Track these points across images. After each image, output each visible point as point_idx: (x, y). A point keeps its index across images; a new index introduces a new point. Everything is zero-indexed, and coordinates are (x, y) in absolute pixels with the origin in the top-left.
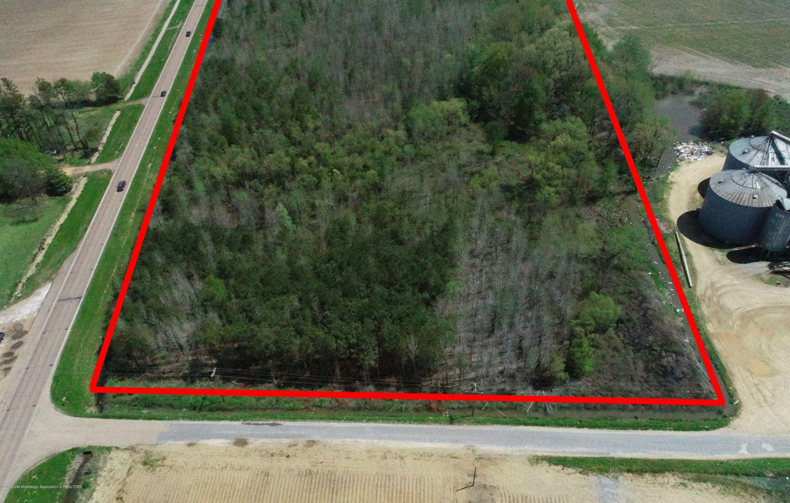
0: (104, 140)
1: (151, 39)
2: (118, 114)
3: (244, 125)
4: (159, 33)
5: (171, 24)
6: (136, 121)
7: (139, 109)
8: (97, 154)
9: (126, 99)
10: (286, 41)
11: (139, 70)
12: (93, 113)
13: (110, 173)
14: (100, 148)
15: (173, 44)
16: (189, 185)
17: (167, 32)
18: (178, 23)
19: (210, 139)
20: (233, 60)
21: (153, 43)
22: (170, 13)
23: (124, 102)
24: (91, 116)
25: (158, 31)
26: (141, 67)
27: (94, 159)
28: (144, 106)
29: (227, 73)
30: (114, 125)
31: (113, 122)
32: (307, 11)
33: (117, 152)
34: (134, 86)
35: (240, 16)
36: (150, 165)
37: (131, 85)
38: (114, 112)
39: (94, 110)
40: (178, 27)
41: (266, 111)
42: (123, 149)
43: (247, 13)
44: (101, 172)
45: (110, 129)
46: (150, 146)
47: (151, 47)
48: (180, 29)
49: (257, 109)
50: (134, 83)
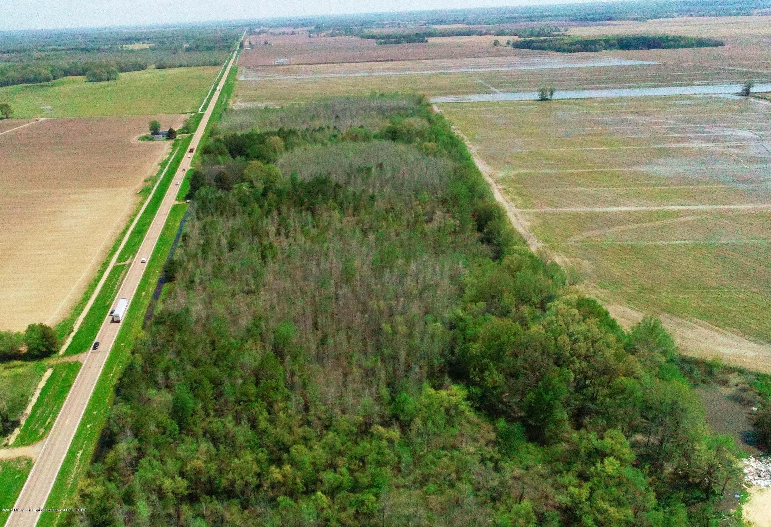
0: (29, 410)
1: (97, 275)
2: (49, 372)
3: (200, 405)
4: (106, 269)
5: (120, 259)
6: (70, 386)
7: (74, 368)
8: (17, 431)
9: (61, 352)
10: (246, 288)
11: (79, 315)
12: (20, 370)
13: (30, 463)
14: (23, 422)
15: (121, 284)
16: (128, 499)
17: (115, 269)
18: (127, 259)
19: (158, 426)
20: (187, 311)
21: (97, 280)
22: (119, 246)
23: (59, 357)
24: (18, 375)
25: (105, 265)
26: (82, 310)
27: (12, 438)
28: (81, 364)
29: (180, 330)
30: (43, 389)
31: (42, 384)
32: (268, 253)
33: (42, 431)
34: (73, 334)
35: (195, 255)
36: (81, 452)
37: (69, 334)
38: (45, 371)
39: (22, 366)
40: (128, 262)
41: (227, 388)
42: (49, 428)
43: (203, 252)
44: (18, 459)
45: (37, 393)
46: (83, 424)
47: (96, 285)
48: (130, 264)
49: (216, 383)
50: (73, 331)
